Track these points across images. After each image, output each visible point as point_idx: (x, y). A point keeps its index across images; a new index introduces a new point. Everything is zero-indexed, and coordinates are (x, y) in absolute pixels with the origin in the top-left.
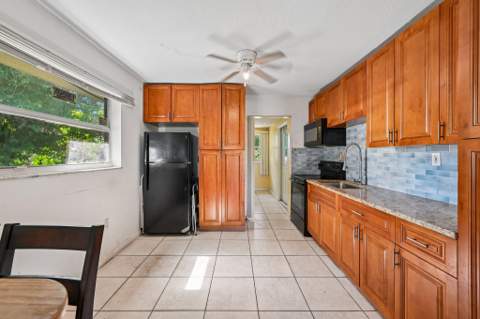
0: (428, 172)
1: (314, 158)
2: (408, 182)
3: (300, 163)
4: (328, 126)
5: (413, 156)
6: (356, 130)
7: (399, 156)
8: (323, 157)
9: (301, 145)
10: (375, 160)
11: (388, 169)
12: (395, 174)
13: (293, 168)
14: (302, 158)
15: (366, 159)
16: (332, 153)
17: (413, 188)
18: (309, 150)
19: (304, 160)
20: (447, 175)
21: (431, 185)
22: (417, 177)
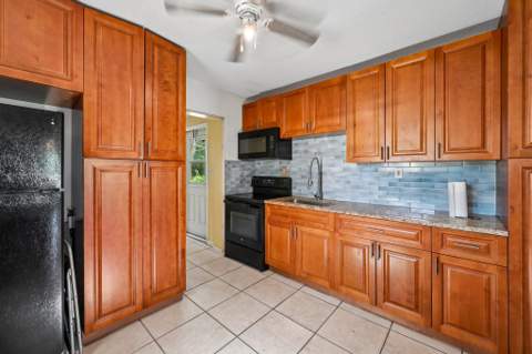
0: (390, 184)
1: (246, 173)
2: (371, 193)
3: (233, 180)
4: (281, 137)
5: (376, 171)
6: (306, 144)
7: (361, 171)
8: (254, 172)
9: (234, 157)
10: (332, 174)
11: (348, 182)
12: (358, 187)
13: (226, 187)
14: (236, 173)
15: (321, 174)
16: (271, 168)
17: (377, 198)
18: (243, 163)
19: (238, 176)
20: (408, 186)
21: (394, 195)
22: (380, 188)
